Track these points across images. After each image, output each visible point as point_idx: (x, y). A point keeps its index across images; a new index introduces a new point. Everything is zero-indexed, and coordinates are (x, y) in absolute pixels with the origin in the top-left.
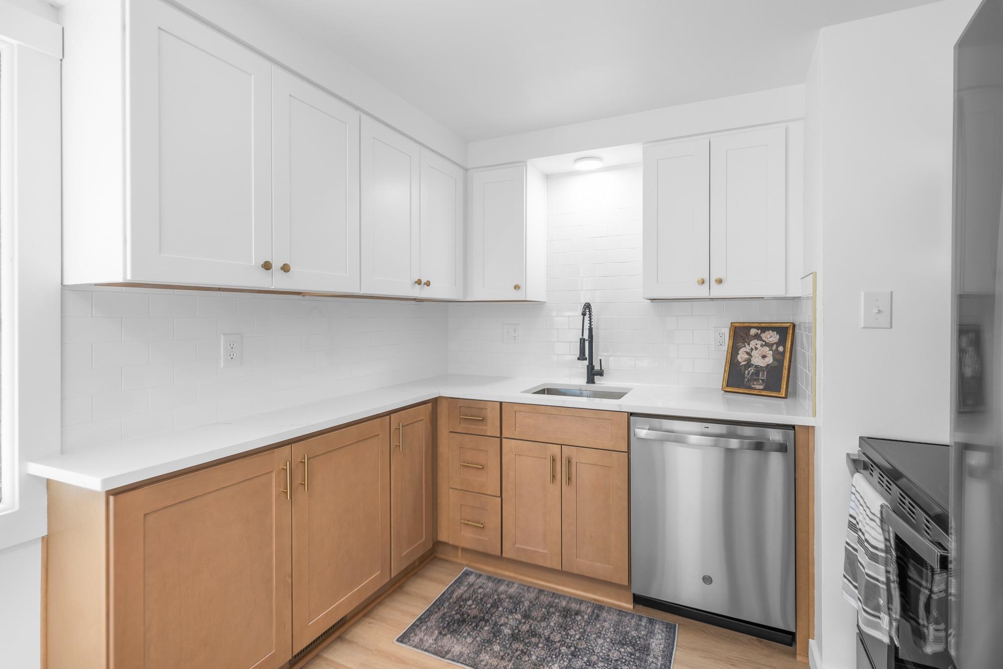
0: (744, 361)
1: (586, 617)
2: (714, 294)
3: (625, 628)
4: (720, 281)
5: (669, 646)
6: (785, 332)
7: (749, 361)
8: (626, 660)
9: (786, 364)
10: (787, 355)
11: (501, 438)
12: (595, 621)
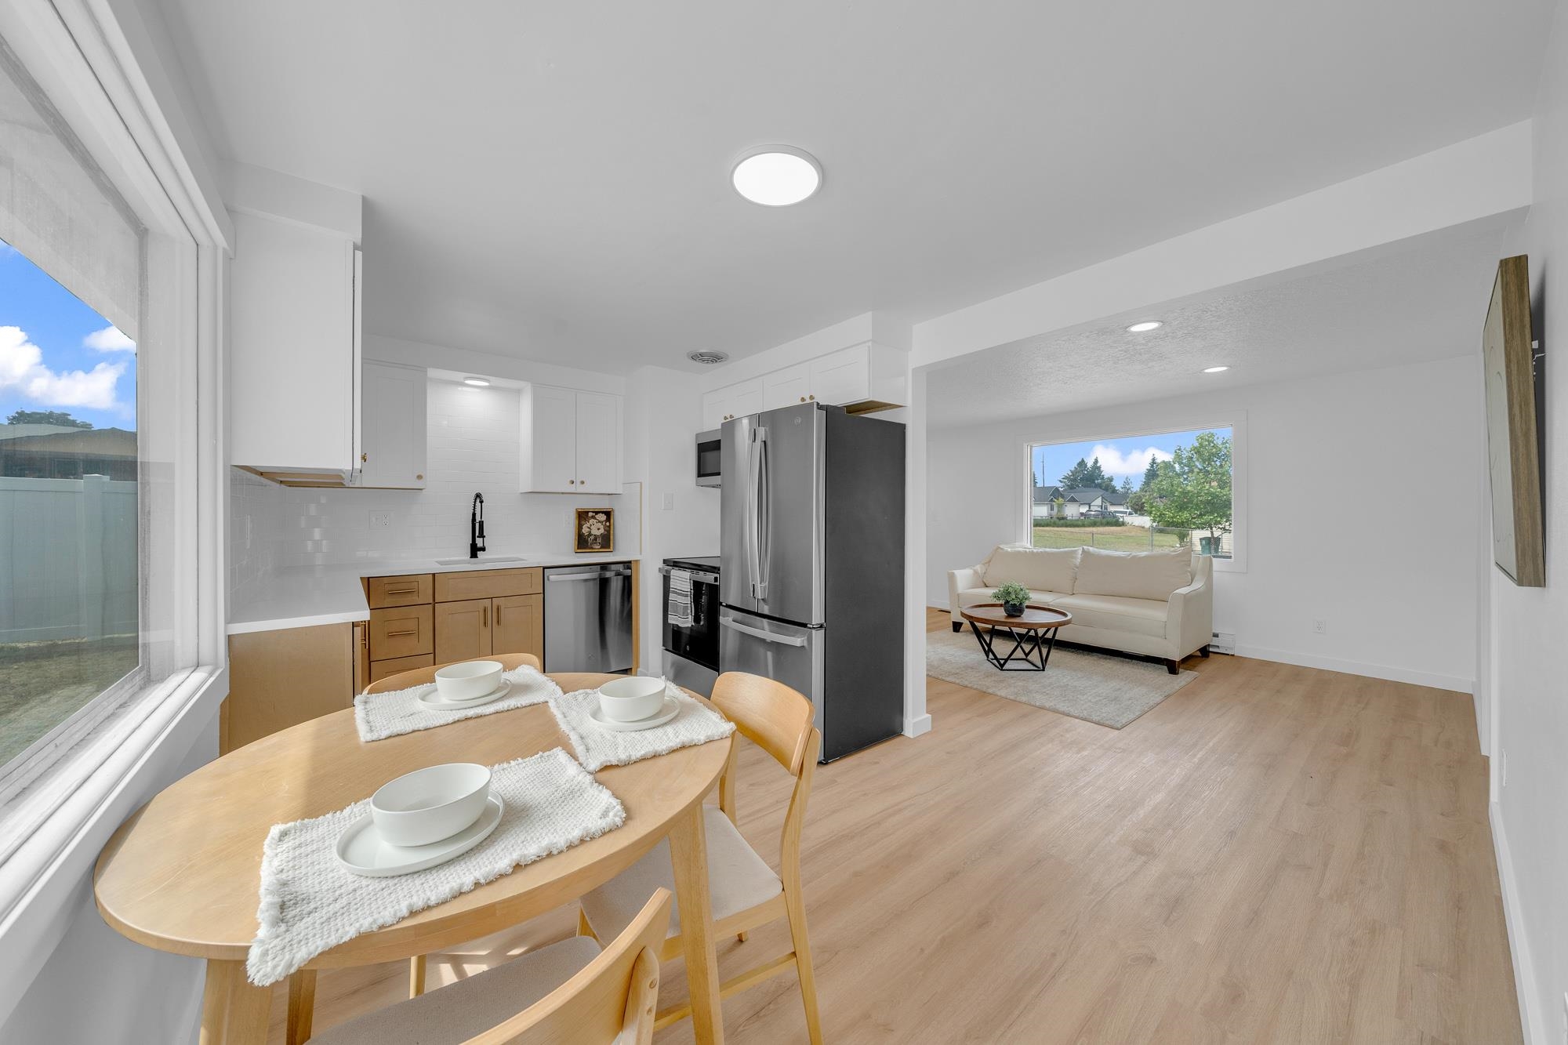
0: (587, 532)
2: (579, 491)
4: (583, 483)
6: (608, 514)
7: (590, 531)
9: (612, 532)
10: (612, 527)
11: (435, 602)
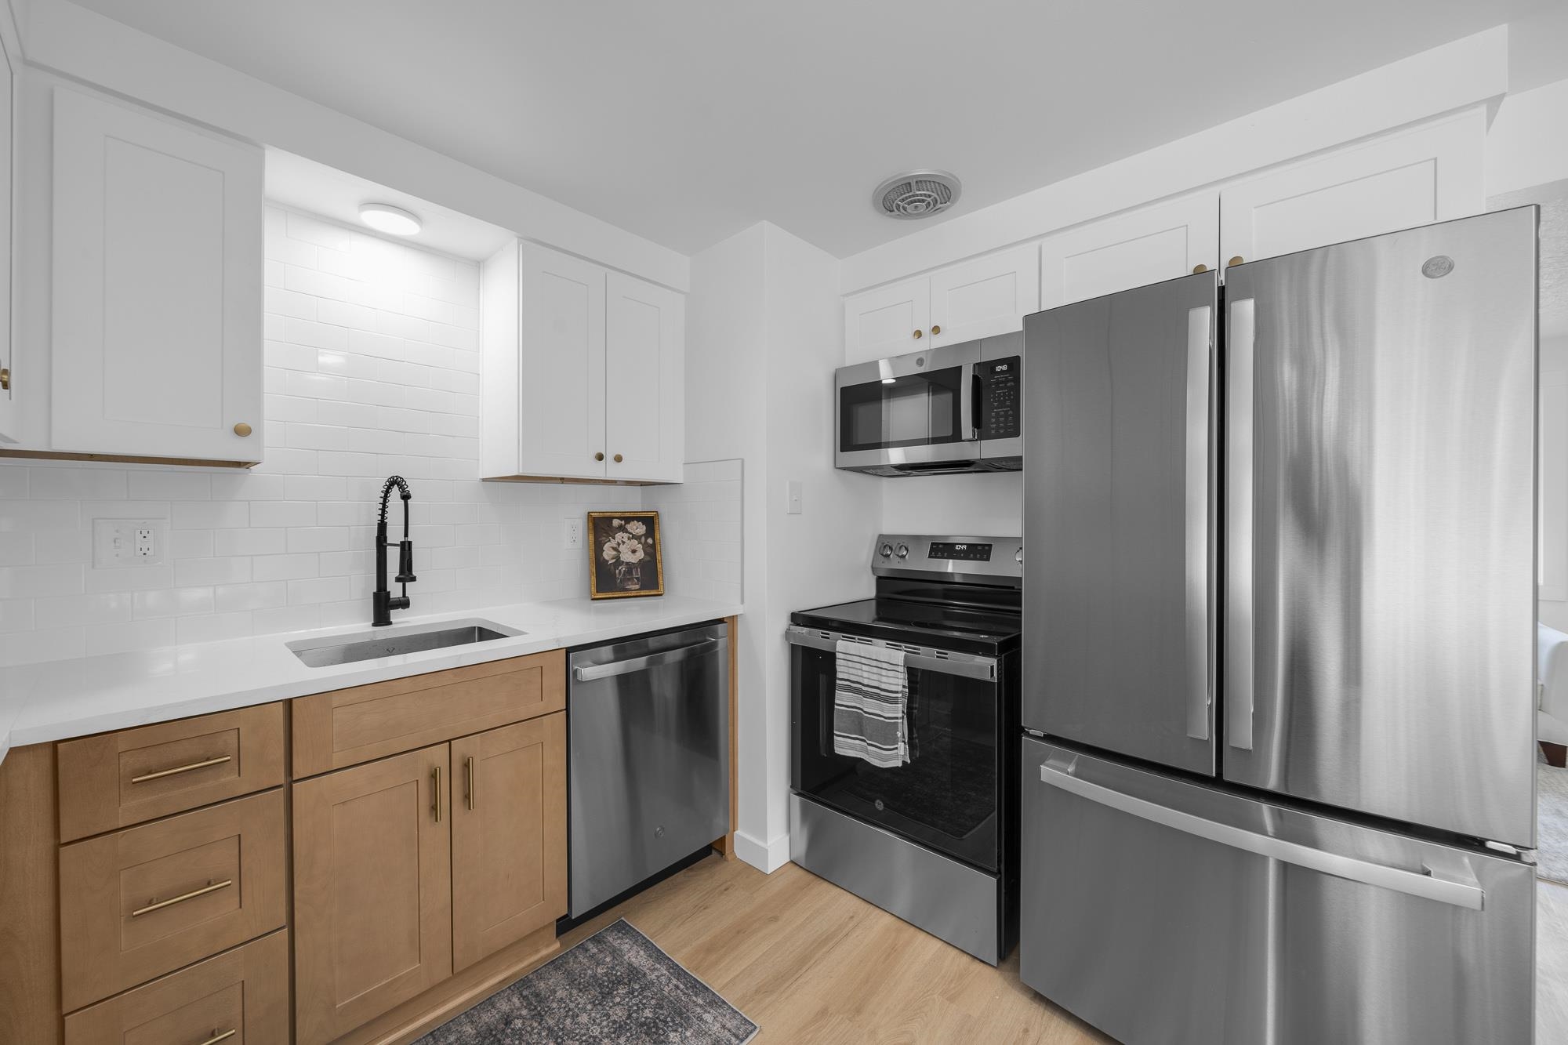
0: (613, 559)
1: (524, 1012)
2: (611, 476)
3: (585, 974)
4: (618, 459)
5: (646, 947)
6: (650, 522)
7: (618, 558)
8: (637, 1005)
9: (659, 557)
10: (658, 547)
11: (291, 780)
12: (542, 1005)
